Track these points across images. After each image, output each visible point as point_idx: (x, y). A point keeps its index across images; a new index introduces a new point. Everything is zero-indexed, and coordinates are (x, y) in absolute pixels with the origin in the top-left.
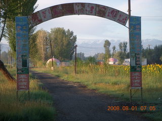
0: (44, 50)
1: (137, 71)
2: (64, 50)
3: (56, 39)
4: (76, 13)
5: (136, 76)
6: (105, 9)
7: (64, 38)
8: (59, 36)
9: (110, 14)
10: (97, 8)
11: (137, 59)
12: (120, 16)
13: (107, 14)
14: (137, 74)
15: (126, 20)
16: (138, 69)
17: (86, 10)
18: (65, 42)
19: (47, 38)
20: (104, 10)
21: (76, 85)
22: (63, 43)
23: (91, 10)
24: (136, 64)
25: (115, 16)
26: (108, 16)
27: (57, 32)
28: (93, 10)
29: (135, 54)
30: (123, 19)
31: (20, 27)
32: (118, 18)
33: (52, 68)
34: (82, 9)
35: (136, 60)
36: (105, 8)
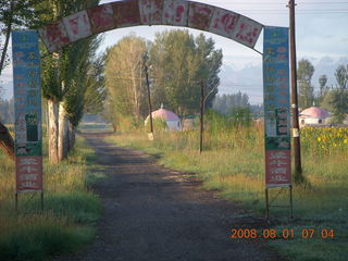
0: (138, 89)
1: (282, 149)
2: (191, 88)
3: (169, 60)
4: (145, 21)
5: (276, 160)
6: (209, 11)
7: (189, 58)
8: (178, 53)
9: (220, 24)
10: (191, 9)
11: (281, 123)
12: (242, 26)
13: (212, 24)
14: (280, 155)
15: (256, 35)
16: (282, 144)
17: (167, 16)
18: (192, 69)
19: (145, 58)
20: (206, 13)
21: (180, 180)
22: (187, 71)
23: (178, 15)
24: (278, 133)
25: (230, 27)
26: (216, 26)
27: (172, 42)
28: (183, 14)
29: (276, 112)
30: (249, 34)
31: (22, 54)
32: (237, 31)
33: (150, 135)
34: (157, 12)
35: (278, 123)
36: (208, 9)
